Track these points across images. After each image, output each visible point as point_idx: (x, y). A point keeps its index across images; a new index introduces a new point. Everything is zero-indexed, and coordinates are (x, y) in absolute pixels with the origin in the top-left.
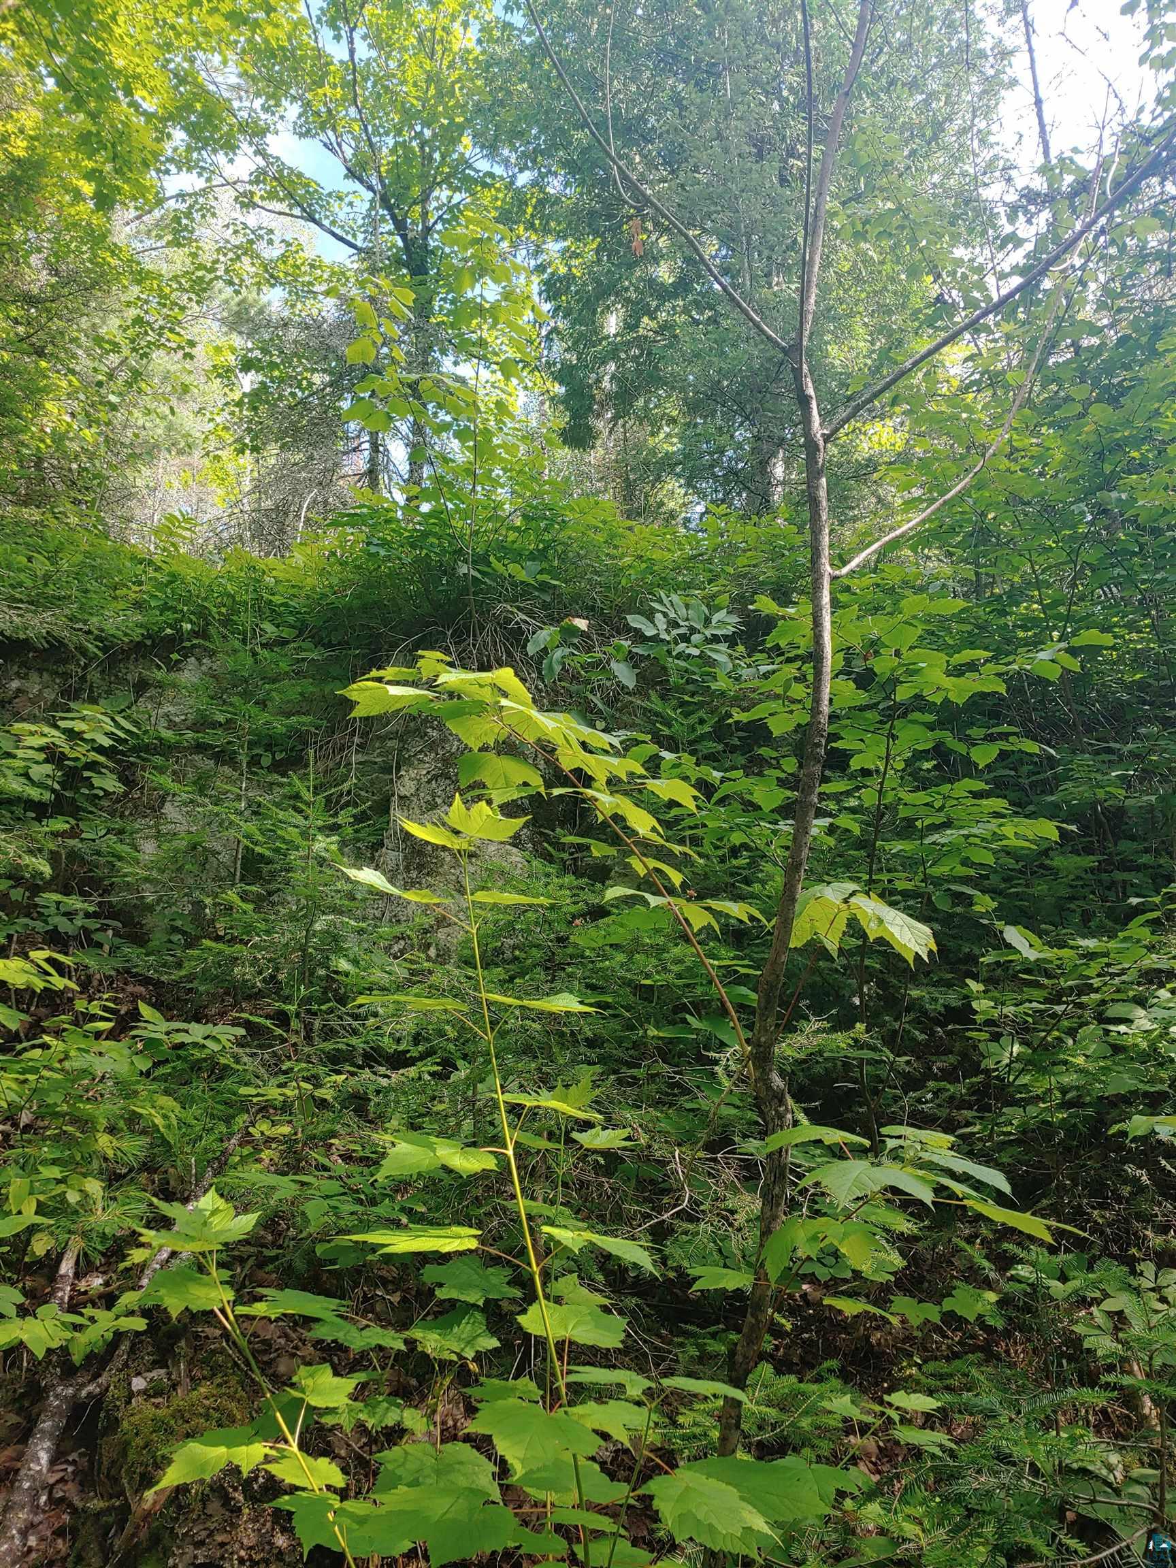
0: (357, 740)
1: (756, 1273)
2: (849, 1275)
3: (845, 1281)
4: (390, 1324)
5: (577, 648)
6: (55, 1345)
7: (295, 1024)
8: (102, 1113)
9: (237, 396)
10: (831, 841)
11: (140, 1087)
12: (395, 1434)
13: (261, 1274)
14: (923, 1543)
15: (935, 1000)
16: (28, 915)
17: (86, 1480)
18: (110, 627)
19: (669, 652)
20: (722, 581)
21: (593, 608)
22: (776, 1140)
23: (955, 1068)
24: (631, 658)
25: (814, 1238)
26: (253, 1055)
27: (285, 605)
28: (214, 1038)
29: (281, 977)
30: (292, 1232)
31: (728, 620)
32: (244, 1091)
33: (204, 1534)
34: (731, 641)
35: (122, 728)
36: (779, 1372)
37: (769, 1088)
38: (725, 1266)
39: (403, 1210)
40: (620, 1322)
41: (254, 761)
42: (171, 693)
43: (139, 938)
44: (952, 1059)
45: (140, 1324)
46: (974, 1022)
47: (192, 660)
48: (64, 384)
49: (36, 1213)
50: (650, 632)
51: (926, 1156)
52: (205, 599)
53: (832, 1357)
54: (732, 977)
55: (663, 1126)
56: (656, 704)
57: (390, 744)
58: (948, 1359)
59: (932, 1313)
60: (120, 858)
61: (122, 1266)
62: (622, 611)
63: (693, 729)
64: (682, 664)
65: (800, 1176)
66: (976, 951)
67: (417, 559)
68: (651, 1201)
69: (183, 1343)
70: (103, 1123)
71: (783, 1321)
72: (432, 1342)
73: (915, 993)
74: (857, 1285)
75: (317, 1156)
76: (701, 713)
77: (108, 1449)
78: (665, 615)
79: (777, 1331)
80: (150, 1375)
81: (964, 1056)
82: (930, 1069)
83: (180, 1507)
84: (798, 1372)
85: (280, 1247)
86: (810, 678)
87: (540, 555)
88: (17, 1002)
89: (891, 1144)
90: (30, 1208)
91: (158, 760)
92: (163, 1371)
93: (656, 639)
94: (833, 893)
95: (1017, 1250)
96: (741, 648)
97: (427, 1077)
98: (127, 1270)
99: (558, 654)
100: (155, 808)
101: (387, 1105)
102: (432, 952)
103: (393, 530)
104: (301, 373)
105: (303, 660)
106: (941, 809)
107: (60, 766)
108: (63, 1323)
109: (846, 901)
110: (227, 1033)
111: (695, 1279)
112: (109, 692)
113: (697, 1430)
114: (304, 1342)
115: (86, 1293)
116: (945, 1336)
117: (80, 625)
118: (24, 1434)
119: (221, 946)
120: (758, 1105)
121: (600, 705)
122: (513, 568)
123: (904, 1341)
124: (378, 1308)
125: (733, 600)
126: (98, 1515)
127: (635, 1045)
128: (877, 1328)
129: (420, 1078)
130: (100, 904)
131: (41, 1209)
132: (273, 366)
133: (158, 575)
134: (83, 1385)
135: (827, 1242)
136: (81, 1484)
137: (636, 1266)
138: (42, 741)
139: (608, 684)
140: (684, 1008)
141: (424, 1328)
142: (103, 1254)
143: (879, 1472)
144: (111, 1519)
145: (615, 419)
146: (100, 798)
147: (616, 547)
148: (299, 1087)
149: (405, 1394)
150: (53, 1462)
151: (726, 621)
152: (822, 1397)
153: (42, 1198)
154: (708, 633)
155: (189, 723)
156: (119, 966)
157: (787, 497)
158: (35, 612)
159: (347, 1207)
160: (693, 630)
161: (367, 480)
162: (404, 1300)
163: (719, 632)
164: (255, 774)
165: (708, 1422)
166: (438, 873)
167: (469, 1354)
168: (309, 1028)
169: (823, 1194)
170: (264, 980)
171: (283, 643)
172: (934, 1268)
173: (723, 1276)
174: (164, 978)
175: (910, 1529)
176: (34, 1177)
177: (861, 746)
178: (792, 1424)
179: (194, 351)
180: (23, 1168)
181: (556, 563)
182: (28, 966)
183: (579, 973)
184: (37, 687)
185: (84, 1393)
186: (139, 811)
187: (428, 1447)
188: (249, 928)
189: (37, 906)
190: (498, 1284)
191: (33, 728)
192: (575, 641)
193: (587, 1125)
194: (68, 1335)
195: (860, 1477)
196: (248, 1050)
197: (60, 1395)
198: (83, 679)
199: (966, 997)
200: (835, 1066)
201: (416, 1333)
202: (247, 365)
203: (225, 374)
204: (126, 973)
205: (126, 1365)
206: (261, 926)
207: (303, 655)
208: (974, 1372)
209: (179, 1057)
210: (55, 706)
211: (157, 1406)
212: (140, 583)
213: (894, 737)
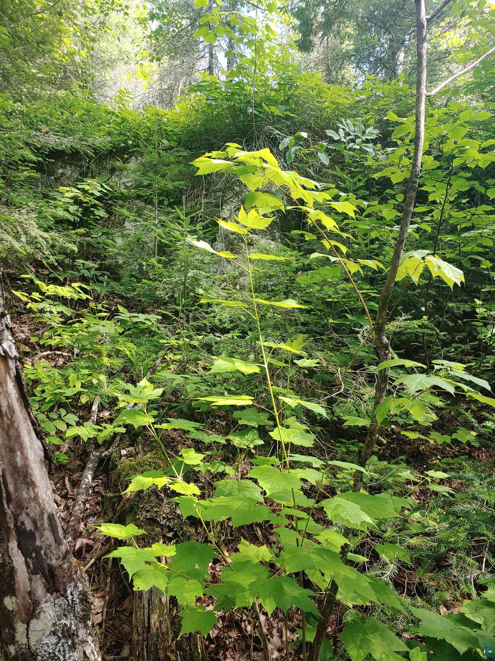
0: (204, 192)
1: (372, 420)
2: (412, 422)
3: (411, 425)
4: (221, 433)
5: (302, 147)
6: (91, 436)
7: (181, 315)
8: (105, 349)
9: (148, 33)
10: (417, 236)
11: (120, 339)
12: (223, 475)
13: (170, 413)
14: (437, 527)
15: (459, 308)
16: (73, 270)
17: (106, 486)
18: (97, 143)
19: (345, 148)
20: (371, 113)
21: (310, 128)
22: (383, 365)
23: (465, 338)
24: (328, 151)
25: (399, 406)
26: (166, 327)
27: (172, 131)
28: (149, 320)
29: (176, 296)
30: (183, 397)
31: (373, 132)
32: (162, 341)
33: (149, 508)
34: (374, 142)
35: (106, 189)
36: (380, 460)
37: (382, 343)
38: (359, 416)
39: (226, 389)
40: (313, 436)
41: (161, 202)
42: (125, 172)
43: (117, 279)
44: (464, 334)
45: (123, 430)
46: (476, 318)
47: (133, 158)
48: (71, 29)
49: (81, 387)
50: (336, 138)
51: (452, 373)
52: (138, 130)
53: (403, 455)
54: (368, 298)
55: (334, 359)
56: (338, 172)
57: (218, 194)
58: (452, 457)
59: (447, 439)
60: (107, 245)
61: (116, 408)
62: (323, 129)
63: (355, 184)
64: (351, 153)
65: (393, 381)
66: (480, 287)
67: (230, 107)
68: (328, 389)
69: (140, 438)
70: (105, 353)
71: (383, 440)
72: (237, 441)
73: (450, 305)
74: (416, 427)
75: (192, 368)
76: (360, 177)
77: (113, 476)
78: (344, 129)
79: (380, 443)
80: (128, 449)
81: (470, 333)
82: (454, 338)
83: (140, 498)
84: (388, 460)
85: (178, 403)
86: (412, 154)
87: (286, 102)
88: (71, 305)
89: (436, 367)
90: (78, 385)
91: (120, 202)
92: (133, 448)
93: (339, 141)
94: (418, 254)
95: (487, 415)
96: (379, 145)
97: (236, 337)
98: (119, 410)
99: (293, 149)
100: (121, 224)
101: (219, 348)
102: (238, 287)
103: (218, 93)
104: (177, 20)
105: (181, 156)
106: (469, 220)
107: (81, 206)
108: (94, 429)
109: (423, 258)
110: (154, 318)
111: (346, 421)
112: (99, 174)
113: (345, 481)
114: (188, 439)
115: (103, 418)
116: (451, 448)
117: (84, 143)
118: (82, 468)
119: (150, 282)
120: (376, 352)
121: (313, 174)
122: (273, 109)
123: (434, 450)
124: (217, 427)
125: (376, 122)
126: (111, 498)
127: (323, 326)
128: (423, 444)
129: (233, 338)
130: (99, 264)
131: (83, 386)
132: (164, 16)
133: (117, 119)
134: (103, 452)
135: (404, 408)
136: (104, 487)
137: (320, 415)
138: (72, 195)
139: (317, 164)
140: (346, 311)
141: (234, 435)
142: (109, 404)
143: (419, 499)
144: (116, 500)
145: (324, 35)
146: (98, 220)
147: (321, 98)
148: (184, 340)
149: (226, 460)
150: (93, 479)
151: (372, 132)
152: (398, 470)
153: (83, 381)
154: (364, 138)
155: (134, 186)
156: (110, 290)
157: (405, 71)
158: (65, 137)
159: (203, 388)
160: (357, 137)
161: (207, 72)
162: (227, 424)
163: (369, 138)
164: (161, 208)
165: (349, 477)
166: (240, 253)
167: (252, 446)
168: (187, 316)
169: (403, 389)
170: (169, 297)
171: (171, 148)
172: (449, 421)
173: (357, 420)
174: (128, 295)
175: (432, 523)
176: (79, 373)
177: (434, 189)
178: (384, 480)
179: (128, 11)
180: (74, 370)
181: (293, 106)
182: (72, 290)
183: (299, 294)
184: (70, 172)
185: (103, 455)
186: (114, 225)
187: (235, 481)
188: (161, 275)
189: (75, 265)
190: (263, 419)
191: (68, 189)
192: (302, 143)
193: (300, 357)
194: (96, 433)
195: (413, 501)
196: (163, 325)
197: (95, 455)
198: (88, 168)
199: (473, 307)
200: (412, 336)
201: (230, 437)
202: (153, 17)
203: (143, 22)
204: (113, 293)
205: (119, 445)
206: (166, 274)
207: (180, 153)
208: (464, 463)
209: (135, 327)
210: (78, 180)
211: (131, 461)
212: (109, 123)
213: (451, 185)
